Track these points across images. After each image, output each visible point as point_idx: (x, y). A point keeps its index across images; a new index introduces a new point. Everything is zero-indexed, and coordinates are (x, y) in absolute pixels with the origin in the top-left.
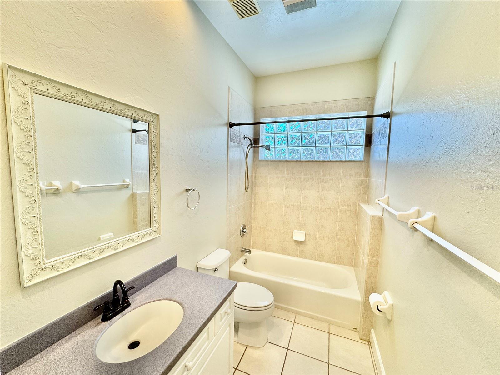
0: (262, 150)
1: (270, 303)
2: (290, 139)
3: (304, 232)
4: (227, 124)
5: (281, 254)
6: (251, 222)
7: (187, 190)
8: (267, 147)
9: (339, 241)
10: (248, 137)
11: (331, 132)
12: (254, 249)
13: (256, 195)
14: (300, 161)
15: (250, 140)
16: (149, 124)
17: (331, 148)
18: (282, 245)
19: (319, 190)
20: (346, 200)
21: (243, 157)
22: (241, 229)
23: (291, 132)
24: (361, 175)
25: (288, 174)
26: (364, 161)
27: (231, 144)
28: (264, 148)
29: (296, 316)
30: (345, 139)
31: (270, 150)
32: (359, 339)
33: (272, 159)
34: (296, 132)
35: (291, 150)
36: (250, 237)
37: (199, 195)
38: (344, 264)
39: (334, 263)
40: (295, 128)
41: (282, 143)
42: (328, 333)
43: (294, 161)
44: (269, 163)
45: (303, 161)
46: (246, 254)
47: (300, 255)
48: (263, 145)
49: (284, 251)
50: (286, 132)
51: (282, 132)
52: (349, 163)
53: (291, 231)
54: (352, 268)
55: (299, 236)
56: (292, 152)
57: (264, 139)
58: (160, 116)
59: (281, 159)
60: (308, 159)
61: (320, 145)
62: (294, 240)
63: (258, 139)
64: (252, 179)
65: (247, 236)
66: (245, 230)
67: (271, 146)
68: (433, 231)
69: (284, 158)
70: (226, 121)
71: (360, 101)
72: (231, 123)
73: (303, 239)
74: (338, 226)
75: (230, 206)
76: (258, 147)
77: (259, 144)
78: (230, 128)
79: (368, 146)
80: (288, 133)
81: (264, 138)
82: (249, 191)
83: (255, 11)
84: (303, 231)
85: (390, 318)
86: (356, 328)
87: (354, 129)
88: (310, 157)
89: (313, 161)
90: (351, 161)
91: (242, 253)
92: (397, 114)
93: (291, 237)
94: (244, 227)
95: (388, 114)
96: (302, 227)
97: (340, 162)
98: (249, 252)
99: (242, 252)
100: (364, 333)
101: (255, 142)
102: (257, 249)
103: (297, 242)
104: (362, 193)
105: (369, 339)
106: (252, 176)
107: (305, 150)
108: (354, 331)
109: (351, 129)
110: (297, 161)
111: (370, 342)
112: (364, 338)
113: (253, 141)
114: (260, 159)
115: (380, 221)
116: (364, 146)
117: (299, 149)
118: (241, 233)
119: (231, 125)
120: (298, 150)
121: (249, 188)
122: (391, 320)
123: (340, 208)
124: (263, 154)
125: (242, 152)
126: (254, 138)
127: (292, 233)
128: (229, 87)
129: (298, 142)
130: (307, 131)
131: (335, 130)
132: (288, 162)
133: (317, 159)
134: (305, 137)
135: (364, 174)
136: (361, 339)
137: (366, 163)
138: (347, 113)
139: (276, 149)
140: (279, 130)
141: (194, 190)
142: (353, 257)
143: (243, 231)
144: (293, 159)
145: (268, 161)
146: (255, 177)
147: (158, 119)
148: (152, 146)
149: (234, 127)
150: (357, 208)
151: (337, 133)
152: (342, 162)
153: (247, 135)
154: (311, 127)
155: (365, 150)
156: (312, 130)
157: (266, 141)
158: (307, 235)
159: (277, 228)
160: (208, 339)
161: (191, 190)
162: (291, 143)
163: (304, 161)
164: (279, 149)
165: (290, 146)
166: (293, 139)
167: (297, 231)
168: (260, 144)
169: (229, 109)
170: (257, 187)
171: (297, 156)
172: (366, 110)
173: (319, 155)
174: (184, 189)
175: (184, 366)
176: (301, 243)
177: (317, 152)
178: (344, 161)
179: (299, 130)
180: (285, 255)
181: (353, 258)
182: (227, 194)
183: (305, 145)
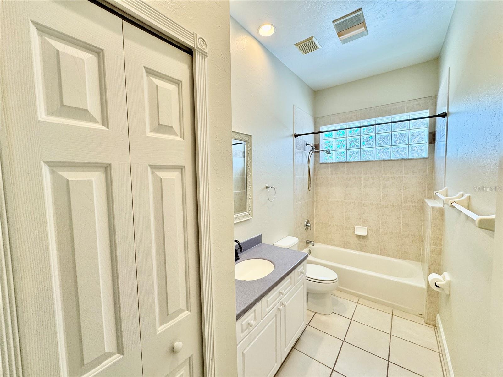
0: (323, 154)
1: (335, 279)
2: (349, 142)
3: (366, 228)
4: (293, 135)
5: (343, 247)
6: (313, 218)
7: (267, 187)
8: (327, 151)
9: (404, 237)
10: (309, 143)
11: (391, 133)
12: (317, 242)
13: (318, 194)
14: (360, 162)
15: (312, 147)
16: (246, 142)
17: (392, 147)
18: (344, 240)
19: (380, 187)
20: (409, 197)
21: (306, 162)
22: (306, 223)
23: (350, 136)
24: (425, 172)
25: (349, 174)
26: (429, 158)
27: (296, 150)
28: (325, 152)
29: (359, 299)
30: (407, 138)
31: (330, 154)
32: (424, 323)
33: (332, 161)
34: (355, 135)
35: (350, 152)
36: (313, 232)
37: (275, 191)
38: (410, 259)
39: (400, 258)
40: (354, 132)
41: (341, 146)
42: (391, 315)
43: (354, 162)
44: (329, 165)
45: (362, 162)
46: (311, 245)
47: (363, 249)
48: (323, 149)
49: (346, 245)
50: (345, 136)
51: (341, 137)
52: (411, 161)
53: (353, 226)
54: (420, 263)
55: (361, 231)
56: (352, 154)
57: (324, 145)
58: (252, 136)
59: (341, 161)
60: (367, 159)
61: (380, 146)
62: (356, 235)
63: (319, 145)
64: (314, 180)
65: (311, 229)
66: (308, 224)
67: (331, 150)
68: (468, 208)
69: (344, 160)
70: (292, 133)
71: (421, 101)
72: (296, 134)
73: (365, 234)
74: (402, 221)
75: (296, 202)
76: (319, 152)
77: (319, 149)
78: (295, 138)
79: (432, 144)
80: (347, 137)
81: (324, 142)
82: (311, 190)
83: (316, 47)
84: (365, 226)
85: (448, 293)
86: (422, 314)
87: (416, 128)
88: (370, 157)
89: (373, 161)
90: (414, 159)
91: (307, 245)
92: (452, 114)
93: (353, 233)
94: (308, 222)
95: (445, 114)
96: (364, 222)
97: (402, 161)
98: (313, 243)
99: (306, 243)
100: (429, 317)
101: (316, 148)
102: (320, 242)
103: (359, 237)
104: (428, 189)
105: (434, 324)
106: (314, 177)
107: (365, 152)
108: (419, 316)
109: (413, 128)
110: (357, 162)
111: (436, 326)
112: (429, 322)
113: (314, 147)
114: (321, 162)
115: (441, 212)
116: (428, 144)
117: (358, 150)
118: (305, 227)
119: (296, 136)
120: (357, 152)
121: (312, 187)
122: (449, 295)
123: (404, 204)
124: (324, 157)
125: (305, 157)
126: (314, 144)
127: (353, 229)
128: (294, 106)
129: (357, 144)
130: (366, 134)
131: (395, 130)
132: (348, 164)
133: (377, 159)
134: (364, 139)
135: (428, 171)
136: (426, 323)
137: (430, 159)
138: (408, 113)
139: (335, 152)
140: (338, 135)
141: (272, 187)
142: (420, 252)
143: (307, 225)
144: (353, 160)
145: (328, 163)
146: (316, 179)
147: (251, 138)
148: (248, 157)
149: (298, 137)
150: (422, 204)
151: (397, 133)
152: (404, 161)
153: (308, 142)
154: (370, 130)
155: (429, 147)
156: (371, 132)
157: (326, 145)
158: (369, 230)
159: (338, 224)
160: (291, 284)
161: (270, 187)
162: (351, 146)
163: (364, 162)
164: (338, 152)
165: (350, 148)
166: (352, 142)
167: (358, 226)
168: (321, 149)
169: (294, 123)
170: (318, 188)
171: (356, 157)
172: (428, 109)
173: (379, 155)
174: (265, 186)
175: (279, 293)
176: (363, 237)
177: (377, 152)
178: (406, 159)
179: (358, 134)
180: (347, 248)
181: (420, 254)
182: (294, 192)
183: (365, 147)
